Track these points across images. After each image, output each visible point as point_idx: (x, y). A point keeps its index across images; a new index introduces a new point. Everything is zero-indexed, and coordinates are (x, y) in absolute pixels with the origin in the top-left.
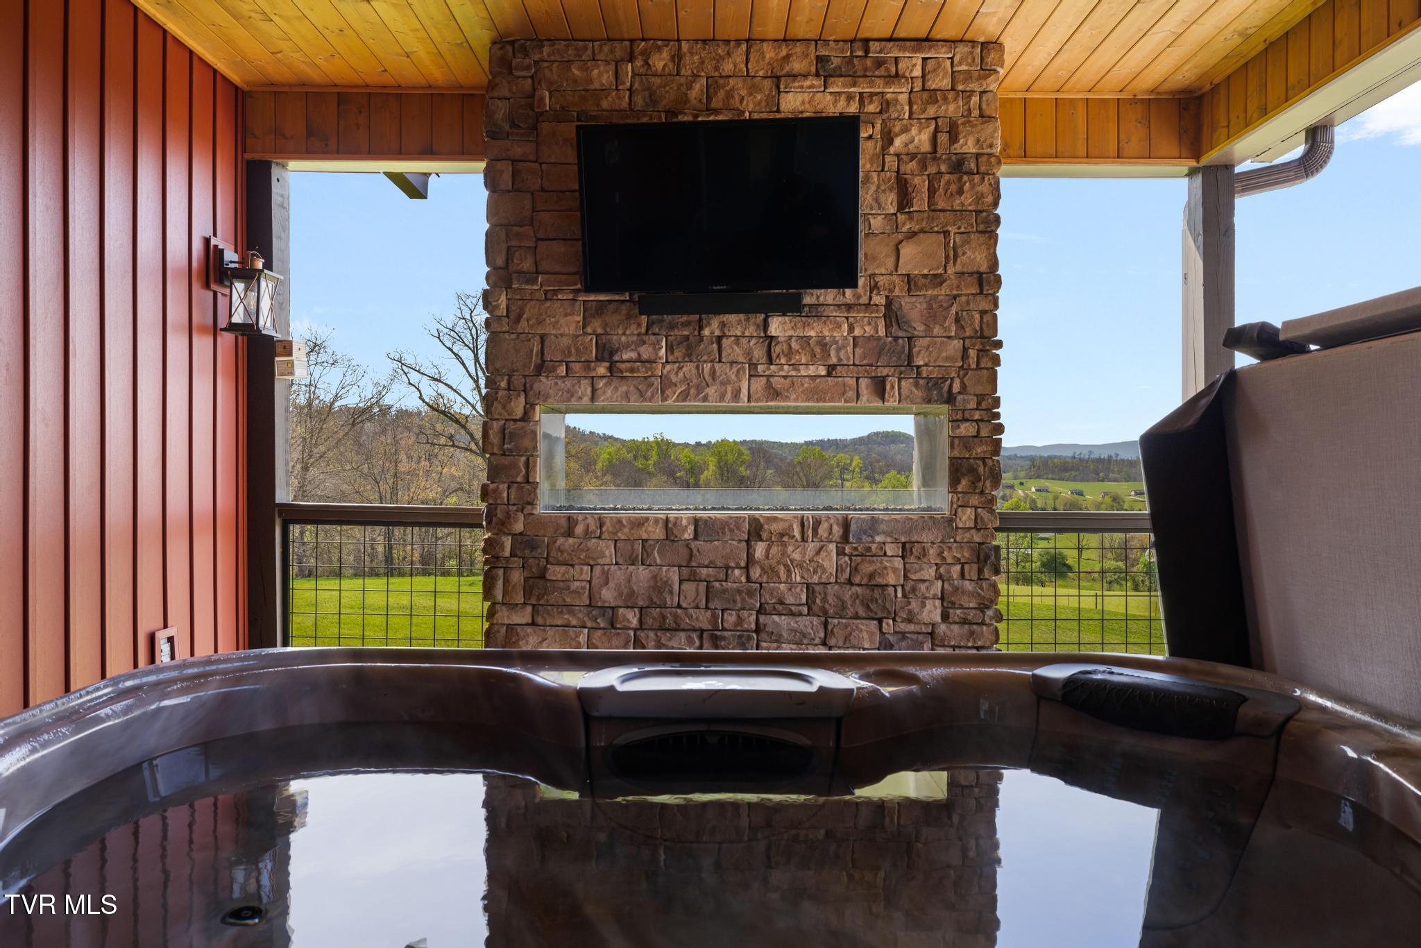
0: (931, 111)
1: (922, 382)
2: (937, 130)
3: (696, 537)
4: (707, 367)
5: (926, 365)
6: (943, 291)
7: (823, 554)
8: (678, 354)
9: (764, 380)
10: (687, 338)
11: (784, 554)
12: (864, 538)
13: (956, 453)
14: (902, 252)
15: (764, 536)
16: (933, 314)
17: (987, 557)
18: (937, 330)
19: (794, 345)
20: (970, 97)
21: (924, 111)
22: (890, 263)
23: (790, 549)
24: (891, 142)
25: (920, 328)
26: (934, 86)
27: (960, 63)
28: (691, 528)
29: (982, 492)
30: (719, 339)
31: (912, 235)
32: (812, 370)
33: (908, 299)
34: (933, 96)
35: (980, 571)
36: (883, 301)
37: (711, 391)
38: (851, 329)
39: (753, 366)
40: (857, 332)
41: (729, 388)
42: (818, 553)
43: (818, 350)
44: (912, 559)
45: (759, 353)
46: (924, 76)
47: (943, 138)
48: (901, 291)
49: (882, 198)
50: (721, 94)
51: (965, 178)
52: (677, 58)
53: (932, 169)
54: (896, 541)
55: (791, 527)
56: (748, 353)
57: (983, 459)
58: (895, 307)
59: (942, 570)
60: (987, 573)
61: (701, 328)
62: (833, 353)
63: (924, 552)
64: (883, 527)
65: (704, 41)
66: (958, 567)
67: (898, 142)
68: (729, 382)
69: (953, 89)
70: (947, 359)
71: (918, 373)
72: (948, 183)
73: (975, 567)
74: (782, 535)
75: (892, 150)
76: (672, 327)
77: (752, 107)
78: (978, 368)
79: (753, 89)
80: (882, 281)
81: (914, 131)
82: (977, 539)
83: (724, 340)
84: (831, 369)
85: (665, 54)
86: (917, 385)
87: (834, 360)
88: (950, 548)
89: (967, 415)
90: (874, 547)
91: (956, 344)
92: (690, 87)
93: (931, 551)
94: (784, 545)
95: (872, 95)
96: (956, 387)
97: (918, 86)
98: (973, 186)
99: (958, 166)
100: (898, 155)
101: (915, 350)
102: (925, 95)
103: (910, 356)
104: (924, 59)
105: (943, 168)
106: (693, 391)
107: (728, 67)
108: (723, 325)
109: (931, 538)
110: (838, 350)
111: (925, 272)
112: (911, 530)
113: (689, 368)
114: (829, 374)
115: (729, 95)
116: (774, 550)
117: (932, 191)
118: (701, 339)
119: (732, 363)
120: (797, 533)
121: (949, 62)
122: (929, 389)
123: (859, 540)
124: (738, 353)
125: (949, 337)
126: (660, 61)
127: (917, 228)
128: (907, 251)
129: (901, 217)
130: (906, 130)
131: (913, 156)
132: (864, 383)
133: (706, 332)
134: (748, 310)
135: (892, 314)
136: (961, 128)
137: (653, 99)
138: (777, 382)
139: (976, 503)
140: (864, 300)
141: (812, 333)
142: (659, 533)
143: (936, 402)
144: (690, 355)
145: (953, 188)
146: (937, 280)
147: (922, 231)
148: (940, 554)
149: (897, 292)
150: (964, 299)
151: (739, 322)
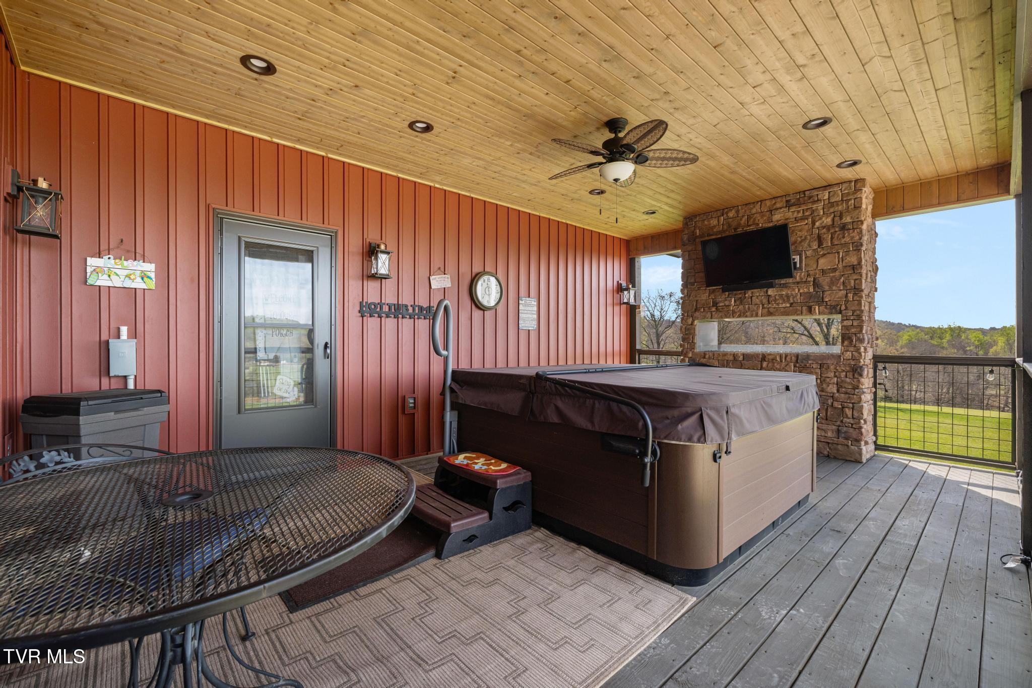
0: (832, 210)
1: (828, 307)
2: (834, 216)
3: (743, 360)
4: (747, 306)
5: (830, 301)
6: (837, 274)
7: (788, 366)
8: (738, 303)
9: (767, 309)
10: (741, 298)
11: (773, 366)
12: (804, 361)
13: (843, 332)
14: (819, 262)
15: (766, 360)
16: (833, 282)
17: (856, 370)
18: (834, 288)
19: (777, 297)
20: (848, 202)
21: (828, 211)
22: (815, 266)
23: (776, 364)
24: (815, 224)
25: (827, 288)
26: (833, 201)
27: (845, 190)
28: (742, 357)
29: (855, 346)
30: (751, 297)
31: (824, 255)
32: (784, 305)
33: (823, 278)
34: (832, 204)
35: (853, 375)
36: (812, 280)
37: (748, 314)
38: (799, 290)
39: (763, 305)
40: (801, 291)
41: (754, 313)
42: (786, 366)
43: (786, 298)
44: (824, 369)
45: (765, 301)
46: (829, 198)
47: (837, 219)
48: (819, 275)
49: (811, 244)
50: (752, 220)
51: (846, 232)
52: (738, 212)
53: (832, 231)
54: (817, 363)
55: (776, 357)
56: (761, 301)
57: (855, 334)
58: (817, 281)
59: (837, 374)
60: (856, 376)
61: (745, 294)
62: (791, 299)
63: (828, 367)
64: (812, 358)
65: (746, 204)
66: (844, 373)
67: (817, 224)
68: (754, 311)
69: (842, 200)
70: (838, 298)
71: (827, 305)
72: (839, 235)
73: (851, 373)
74: (773, 360)
75: (815, 227)
76: (736, 295)
77: (762, 223)
78: (853, 300)
79: (762, 217)
80: (811, 273)
81: (824, 219)
82: (853, 363)
83: (753, 298)
84: (791, 304)
85: (733, 211)
86: (826, 308)
87: (792, 301)
88: (840, 366)
89: (848, 318)
90: (808, 365)
91: (844, 292)
92: (741, 220)
93: (832, 367)
94: (774, 363)
95: (807, 209)
96: (843, 307)
97: (827, 202)
98: (849, 234)
99: (843, 228)
100: (818, 228)
101: (825, 296)
102: (830, 205)
103: (823, 298)
104: (829, 192)
105: (837, 229)
106: (742, 314)
107: (754, 211)
108: (752, 293)
109: (832, 362)
110: (793, 298)
111: (829, 267)
112: (823, 359)
113: (741, 307)
114: (791, 306)
115: (755, 220)
116: (770, 364)
117: (832, 238)
118: (745, 297)
119: (755, 304)
120: (778, 359)
121: (840, 191)
122: (831, 309)
123: (802, 362)
124: (758, 301)
125: (841, 290)
126: (731, 214)
127: (826, 252)
128: (821, 261)
129: (819, 250)
130: (820, 219)
131: (824, 227)
132: (804, 308)
133: (747, 295)
134: (761, 287)
135: (816, 284)
136: (844, 214)
137: (729, 226)
138: (772, 310)
139: (852, 350)
140: (804, 280)
141: (784, 293)
142: (731, 358)
143: (834, 313)
144: (741, 303)
145: (841, 236)
146: (834, 270)
147: (828, 253)
148: (835, 368)
149: (817, 276)
150: (846, 275)
151: (758, 291)
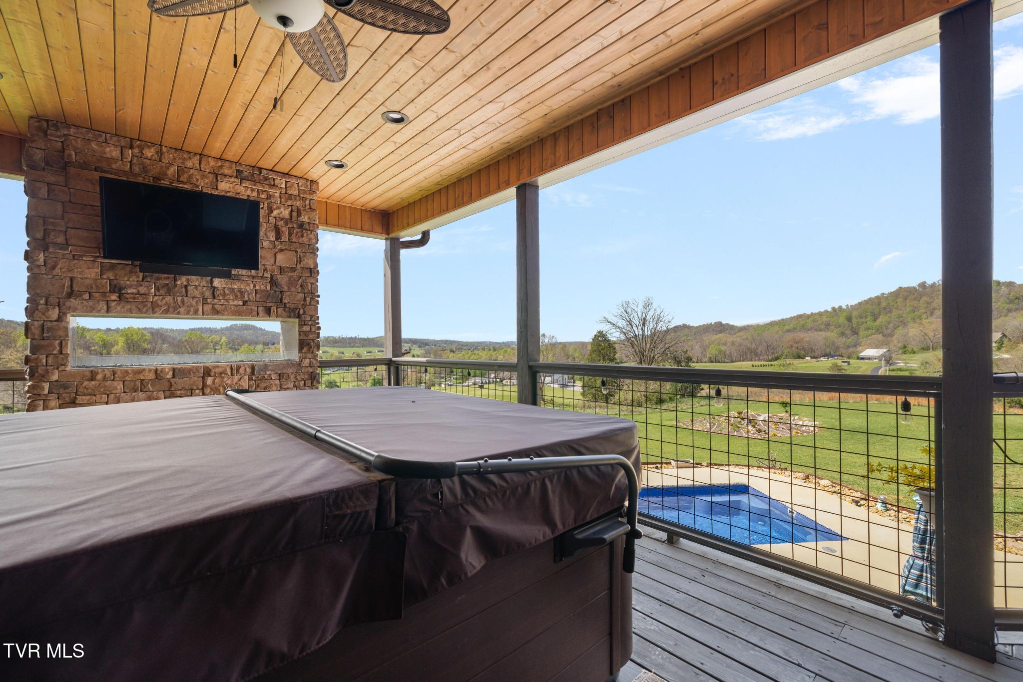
0: (290, 203)
1: (286, 309)
2: (292, 211)
3: (174, 376)
4: (179, 299)
5: (289, 303)
6: (296, 274)
7: (242, 380)
8: (162, 292)
9: (211, 306)
10: (167, 285)
11: (222, 381)
12: (262, 373)
13: (302, 338)
14: (278, 257)
15: (212, 374)
16: (291, 283)
17: (315, 377)
18: (293, 289)
19: (227, 291)
20: (306, 200)
21: (286, 202)
22: (272, 261)
23: (225, 379)
24: (272, 212)
25: (286, 288)
26: (290, 193)
27: (301, 187)
28: (171, 373)
29: (312, 353)
30: (186, 287)
31: (282, 250)
32: (236, 302)
33: (280, 276)
34: (290, 197)
35: (312, 383)
36: (269, 276)
37: (182, 310)
38: (254, 286)
39: (205, 299)
40: (257, 288)
41: (192, 309)
42: (240, 380)
43: (238, 294)
44: (283, 380)
45: (208, 294)
46: (286, 188)
47: (295, 214)
48: (277, 272)
49: (268, 234)
50: (186, 175)
51: (304, 231)
52: (160, 153)
53: (290, 226)
54: (276, 373)
55: (226, 370)
56: (202, 294)
57: (313, 340)
58: (275, 278)
59: (296, 384)
60: (315, 383)
61: (175, 281)
62: (246, 296)
63: (289, 377)
64: (270, 368)
65: (176, 149)
66: (303, 382)
67: (275, 213)
68: (192, 306)
69: (298, 196)
70: (297, 301)
71: (285, 306)
72: (297, 232)
73: (310, 381)
74: (221, 373)
75: (272, 215)
76: (158, 279)
77: (203, 185)
78: (310, 305)
79: (203, 177)
80: (268, 268)
81: (282, 209)
82: (311, 370)
83: (189, 287)
84: (245, 303)
85: (152, 150)
86: (284, 311)
87: (246, 299)
88: (300, 375)
89: (306, 323)
90: (266, 376)
91: (301, 295)
92: (168, 168)
93: (292, 376)
94: (223, 378)
95: (263, 191)
96: (301, 312)
97: (284, 191)
98: (307, 235)
99: (301, 226)
100: (275, 217)
101: (284, 297)
102: (287, 196)
103: (281, 299)
104: (286, 181)
105: (295, 226)
106: (171, 309)
107: (189, 164)
108: (188, 280)
109: (291, 371)
110: (249, 295)
111: (288, 266)
112: (282, 369)
113: (169, 299)
114: (244, 305)
115: (190, 177)
116: (217, 380)
117: (290, 234)
118: (176, 286)
119: (193, 297)
120: (229, 372)
121: (297, 185)
122: (290, 312)
123: (259, 374)
124: (197, 293)
125: (298, 292)
126: (149, 153)
127: (284, 248)
128: (280, 257)
129: (277, 243)
130: (278, 208)
131: (282, 219)
132: (261, 309)
133: (179, 283)
134: (202, 275)
135: (273, 281)
136: (302, 212)
137: (145, 169)
138: (217, 307)
139: (310, 357)
140: (260, 275)
141: (236, 287)
142: (152, 376)
143: (293, 317)
144: (169, 292)
145: (299, 234)
146: (293, 270)
147: (286, 249)
148: (296, 377)
149: (275, 273)
150: (304, 278)
151: (197, 279)
